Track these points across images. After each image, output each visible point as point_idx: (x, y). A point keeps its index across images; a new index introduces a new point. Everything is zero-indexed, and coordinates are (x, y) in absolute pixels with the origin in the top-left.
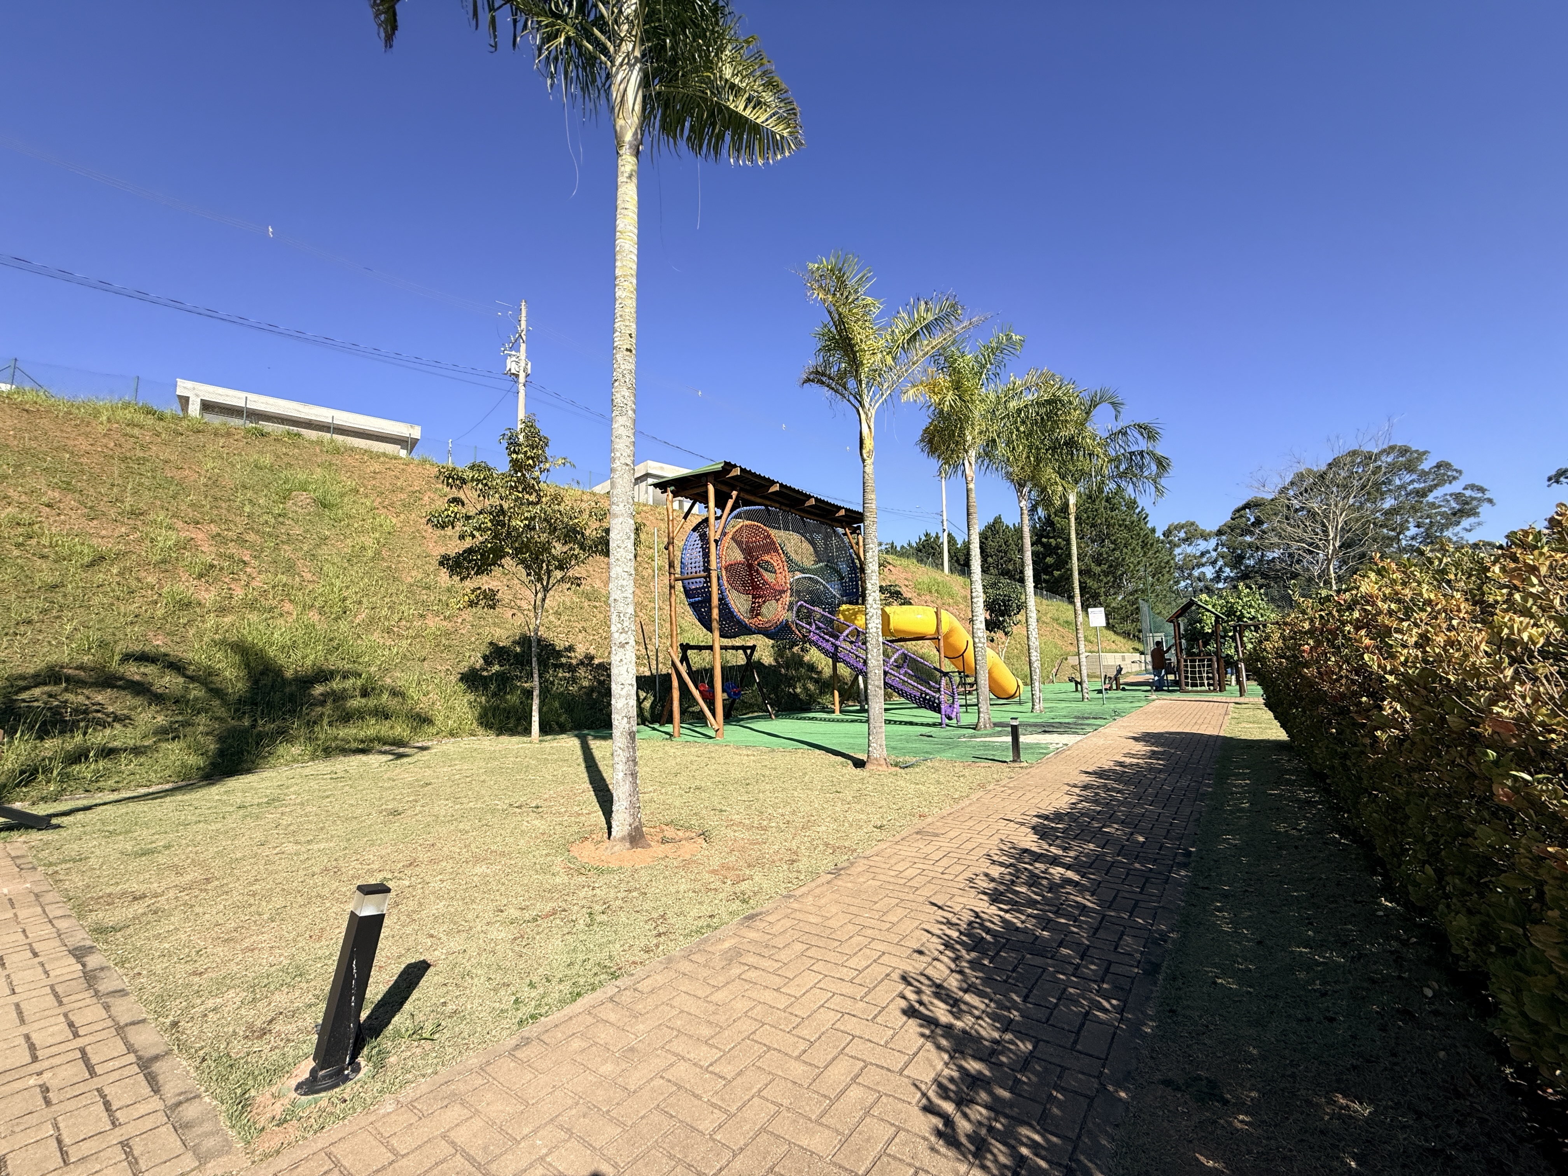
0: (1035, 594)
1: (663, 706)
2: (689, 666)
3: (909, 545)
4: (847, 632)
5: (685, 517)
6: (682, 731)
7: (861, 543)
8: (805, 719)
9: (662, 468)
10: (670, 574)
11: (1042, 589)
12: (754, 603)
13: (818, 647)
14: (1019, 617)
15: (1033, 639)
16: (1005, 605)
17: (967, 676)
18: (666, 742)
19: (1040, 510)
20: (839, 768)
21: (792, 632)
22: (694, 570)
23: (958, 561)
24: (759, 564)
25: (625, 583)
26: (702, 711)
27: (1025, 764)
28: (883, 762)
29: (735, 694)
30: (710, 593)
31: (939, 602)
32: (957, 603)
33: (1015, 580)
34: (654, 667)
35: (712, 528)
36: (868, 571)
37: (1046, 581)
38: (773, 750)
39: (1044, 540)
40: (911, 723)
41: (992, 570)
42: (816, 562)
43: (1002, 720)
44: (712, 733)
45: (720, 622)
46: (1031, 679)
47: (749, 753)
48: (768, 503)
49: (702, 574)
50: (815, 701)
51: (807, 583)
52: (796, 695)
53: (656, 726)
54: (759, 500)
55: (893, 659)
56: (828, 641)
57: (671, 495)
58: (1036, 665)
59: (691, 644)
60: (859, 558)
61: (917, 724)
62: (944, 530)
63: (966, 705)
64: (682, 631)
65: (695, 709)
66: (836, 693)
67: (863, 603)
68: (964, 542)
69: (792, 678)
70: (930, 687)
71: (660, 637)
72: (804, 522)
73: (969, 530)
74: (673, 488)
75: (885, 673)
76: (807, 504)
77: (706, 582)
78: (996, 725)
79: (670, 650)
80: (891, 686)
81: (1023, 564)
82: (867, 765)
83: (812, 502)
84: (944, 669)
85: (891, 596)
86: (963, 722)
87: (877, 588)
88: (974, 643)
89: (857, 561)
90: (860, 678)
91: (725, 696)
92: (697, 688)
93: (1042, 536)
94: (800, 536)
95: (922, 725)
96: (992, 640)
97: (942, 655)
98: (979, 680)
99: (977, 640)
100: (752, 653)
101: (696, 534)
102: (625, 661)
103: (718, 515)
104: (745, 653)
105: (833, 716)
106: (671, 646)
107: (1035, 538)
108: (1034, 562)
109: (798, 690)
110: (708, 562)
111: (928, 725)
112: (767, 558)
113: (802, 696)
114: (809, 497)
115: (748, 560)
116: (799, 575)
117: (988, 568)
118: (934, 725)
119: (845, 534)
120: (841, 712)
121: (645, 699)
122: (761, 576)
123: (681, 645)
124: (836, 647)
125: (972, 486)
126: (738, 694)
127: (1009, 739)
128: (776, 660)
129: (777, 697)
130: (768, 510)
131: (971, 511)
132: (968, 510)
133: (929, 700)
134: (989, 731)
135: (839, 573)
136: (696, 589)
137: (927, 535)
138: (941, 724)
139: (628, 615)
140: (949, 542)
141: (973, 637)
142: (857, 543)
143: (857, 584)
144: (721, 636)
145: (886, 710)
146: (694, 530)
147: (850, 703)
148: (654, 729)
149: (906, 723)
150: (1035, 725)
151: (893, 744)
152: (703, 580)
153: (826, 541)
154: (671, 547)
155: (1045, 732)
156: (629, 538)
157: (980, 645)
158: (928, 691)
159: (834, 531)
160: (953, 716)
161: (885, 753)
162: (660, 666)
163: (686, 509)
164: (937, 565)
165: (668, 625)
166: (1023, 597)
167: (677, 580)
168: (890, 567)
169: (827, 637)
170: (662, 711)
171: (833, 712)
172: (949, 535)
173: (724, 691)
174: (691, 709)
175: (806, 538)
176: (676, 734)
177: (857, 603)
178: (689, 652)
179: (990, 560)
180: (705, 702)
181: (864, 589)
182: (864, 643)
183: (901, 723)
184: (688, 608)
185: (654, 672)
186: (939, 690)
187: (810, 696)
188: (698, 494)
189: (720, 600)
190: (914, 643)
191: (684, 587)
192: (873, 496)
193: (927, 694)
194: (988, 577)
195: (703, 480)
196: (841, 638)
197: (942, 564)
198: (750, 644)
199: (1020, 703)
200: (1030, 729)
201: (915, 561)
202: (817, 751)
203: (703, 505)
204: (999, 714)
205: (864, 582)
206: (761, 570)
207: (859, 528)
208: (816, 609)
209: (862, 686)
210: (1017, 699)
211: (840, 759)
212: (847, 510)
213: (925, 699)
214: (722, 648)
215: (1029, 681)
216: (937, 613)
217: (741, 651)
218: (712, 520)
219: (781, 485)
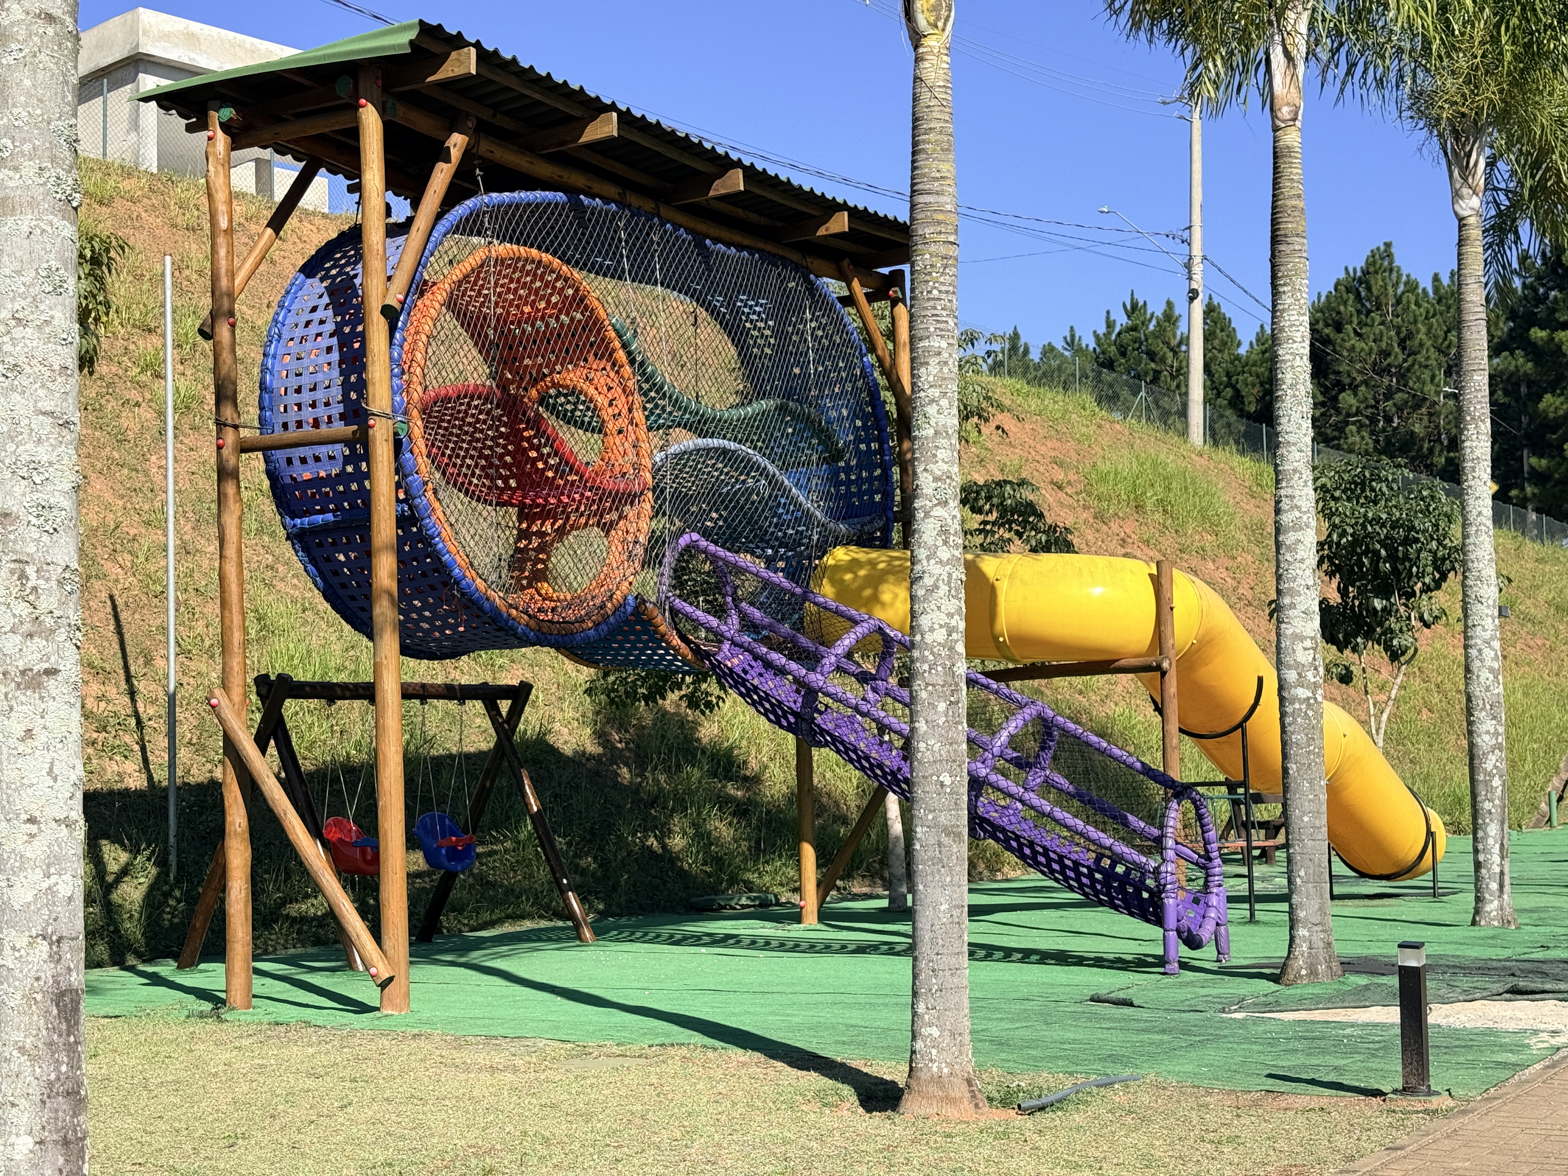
0: (1498, 519)
1: (192, 899)
2: (288, 756)
3: (1072, 342)
4: (848, 641)
5: (278, 221)
6: (261, 985)
7: (903, 334)
8: (696, 940)
9: (191, 37)
10: (220, 425)
11: (1522, 503)
12: (523, 534)
13: (749, 693)
14: (1441, 598)
15: (1484, 676)
16: (1392, 557)
17: (1258, 799)
18: (198, 1027)
19: (1525, 228)
20: (811, 1113)
21: (658, 639)
22: (308, 414)
23: (1237, 402)
24: (542, 400)
25: (43, 454)
26: (332, 916)
27: (1442, 1102)
28: (960, 1090)
29: (454, 854)
30: (366, 496)
31: (1168, 542)
32: (1227, 549)
33: (1430, 469)
34: (159, 757)
35: (375, 263)
36: (924, 431)
37: (1538, 477)
38: (584, 1052)
39: (1538, 334)
40: (1062, 958)
41: (1355, 437)
42: (746, 399)
43: (1374, 950)
44: (368, 993)
45: (403, 601)
46: (1475, 814)
47: (499, 1059)
48: (578, 180)
49: (340, 428)
50: (733, 880)
51: (717, 470)
52: (668, 858)
53: (166, 969)
54: (544, 170)
55: (1004, 735)
56: (782, 672)
57: (222, 140)
58: (1491, 762)
59: (300, 676)
60: (895, 386)
61: (1080, 961)
62: (1193, 295)
63: (1252, 898)
64: (266, 629)
65: (310, 908)
66: (808, 852)
67: (906, 544)
68: (1260, 339)
69: (657, 798)
70: (1130, 836)
71: (183, 652)
72: (705, 254)
73: (1276, 293)
74: (228, 113)
75: (976, 785)
76: (719, 188)
77: (352, 458)
78: (1350, 966)
79: (219, 698)
80: (995, 831)
81: (1458, 417)
82: (910, 1104)
83: (736, 181)
84: (1175, 774)
85: (1004, 521)
86: (1238, 957)
87: (953, 492)
88: (1282, 687)
89: (887, 396)
90: (892, 802)
91: (419, 860)
92: (316, 831)
93: (1531, 321)
94: (690, 305)
95: (1099, 962)
96: (1346, 678)
97: (1173, 727)
98: (1295, 813)
99: (1291, 676)
100: (516, 711)
101: (316, 286)
102: (42, 737)
103: (398, 217)
104: (492, 710)
105: (794, 931)
106: (225, 685)
107: (1505, 326)
108: (1498, 412)
109: (677, 842)
110: (362, 386)
111: (1120, 964)
112: (572, 376)
113: (688, 863)
114: (725, 164)
115: (503, 386)
116: (687, 442)
117: (1340, 428)
118: (1140, 964)
119: (848, 301)
120: (824, 916)
121: (125, 872)
122: (551, 441)
123: (262, 681)
124: (810, 693)
125: (1292, 138)
126: (464, 855)
127: (1392, 1015)
128: (601, 736)
129: (604, 864)
130: (578, 208)
131: (1288, 225)
132: (1275, 222)
133: (1124, 880)
134: (1327, 986)
135: (825, 436)
136: (318, 482)
137: (1134, 309)
138: (1161, 961)
139: (56, 572)
140: (1208, 337)
141: (1279, 665)
142: (891, 334)
143: (886, 476)
144: (405, 651)
145: (975, 911)
146: (310, 269)
147: (857, 888)
148: (156, 980)
149: (1045, 957)
150: (1484, 968)
151: (996, 1028)
152: (342, 450)
153: (782, 322)
154: (223, 331)
155: (1517, 992)
156: (58, 290)
157: (1302, 693)
158: (1122, 848)
159: (812, 289)
160: (1206, 933)
161: (968, 1061)
162: (183, 754)
163: (280, 192)
164: (1165, 415)
165: (213, 609)
166: (1456, 530)
167: (245, 448)
168: (1001, 418)
169: (777, 658)
170: (189, 915)
171: (797, 918)
172: (1210, 311)
173: (412, 842)
174: (294, 909)
175: (713, 312)
176: (237, 996)
177: (885, 544)
178: (290, 707)
179: (1347, 399)
180: (348, 884)
181: (909, 496)
182: (905, 682)
183: (1027, 955)
184: (286, 550)
185: (161, 775)
186: (1158, 844)
187: (718, 861)
188: (321, 138)
189: (403, 522)
190: (1077, 681)
191: (271, 474)
192: (947, 168)
193: (1117, 859)
194: (1336, 459)
195: (343, 88)
196: (829, 661)
197: (1183, 413)
198: (510, 678)
199: (1435, 893)
200: (1464, 982)
201: (1088, 399)
202: (737, 1054)
203: (342, 181)
204: (1361, 930)
205: (907, 467)
206: (553, 423)
207: (897, 278)
208: (745, 559)
209: (897, 828)
210: (1425, 880)
211: (813, 1080)
212: (856, 214)
213: (1109, 874)
214: (409, 693)
215: (1466, 818)
216: (1157, 581)
217: (478, 706)
218: (374, 235)
219: (626, 118)
